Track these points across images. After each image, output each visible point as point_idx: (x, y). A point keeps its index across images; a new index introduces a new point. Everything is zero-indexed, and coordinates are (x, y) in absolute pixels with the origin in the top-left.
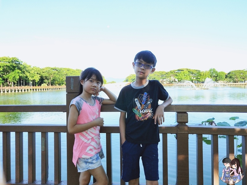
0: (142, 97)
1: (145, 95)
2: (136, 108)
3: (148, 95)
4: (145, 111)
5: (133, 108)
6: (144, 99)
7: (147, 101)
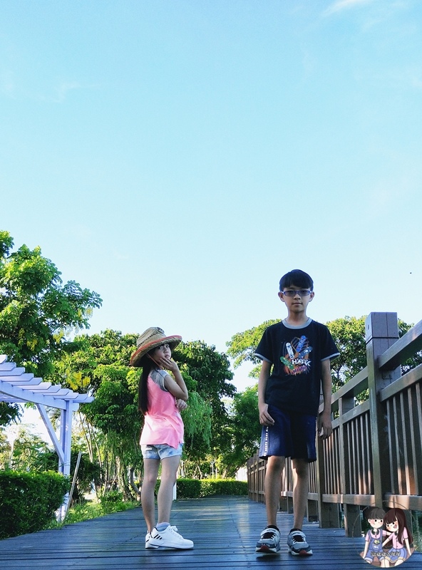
0: (298, 341)
1: (302, 340)
2: (287, 356)
3: (306, 341)
4: (299, 361)
5: (282, 356)
6: (300, 344)
7: (304, 348)
